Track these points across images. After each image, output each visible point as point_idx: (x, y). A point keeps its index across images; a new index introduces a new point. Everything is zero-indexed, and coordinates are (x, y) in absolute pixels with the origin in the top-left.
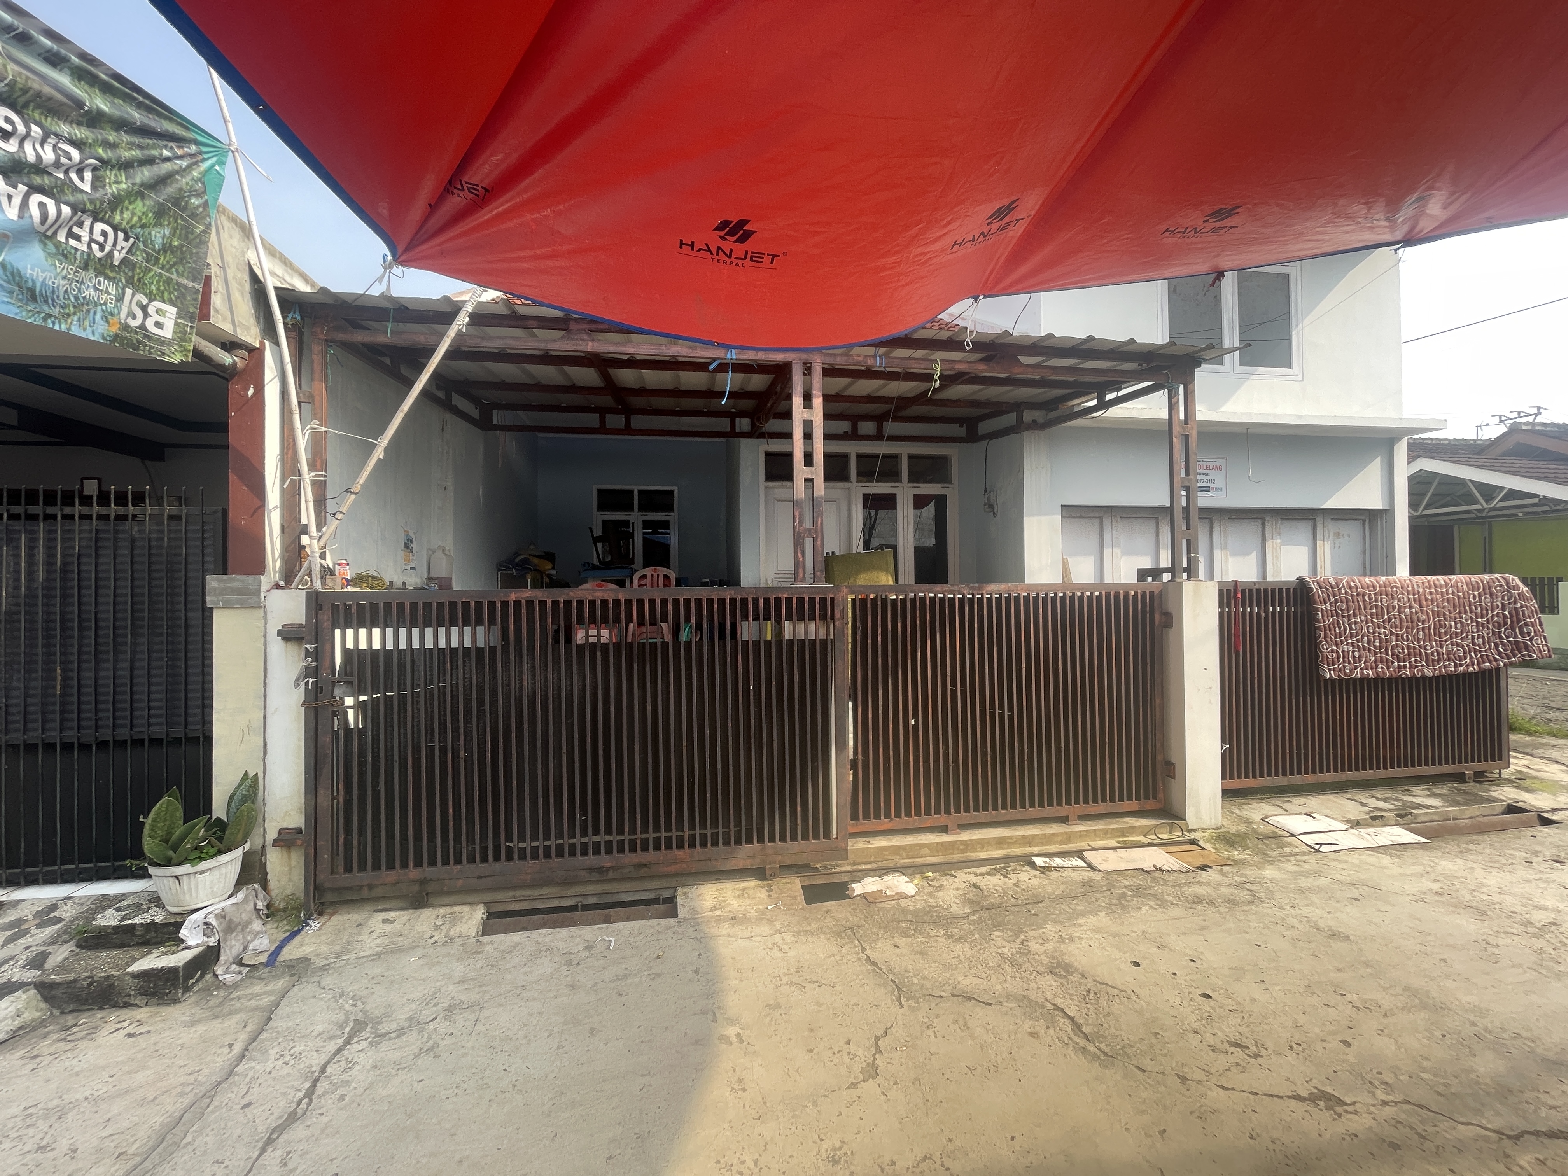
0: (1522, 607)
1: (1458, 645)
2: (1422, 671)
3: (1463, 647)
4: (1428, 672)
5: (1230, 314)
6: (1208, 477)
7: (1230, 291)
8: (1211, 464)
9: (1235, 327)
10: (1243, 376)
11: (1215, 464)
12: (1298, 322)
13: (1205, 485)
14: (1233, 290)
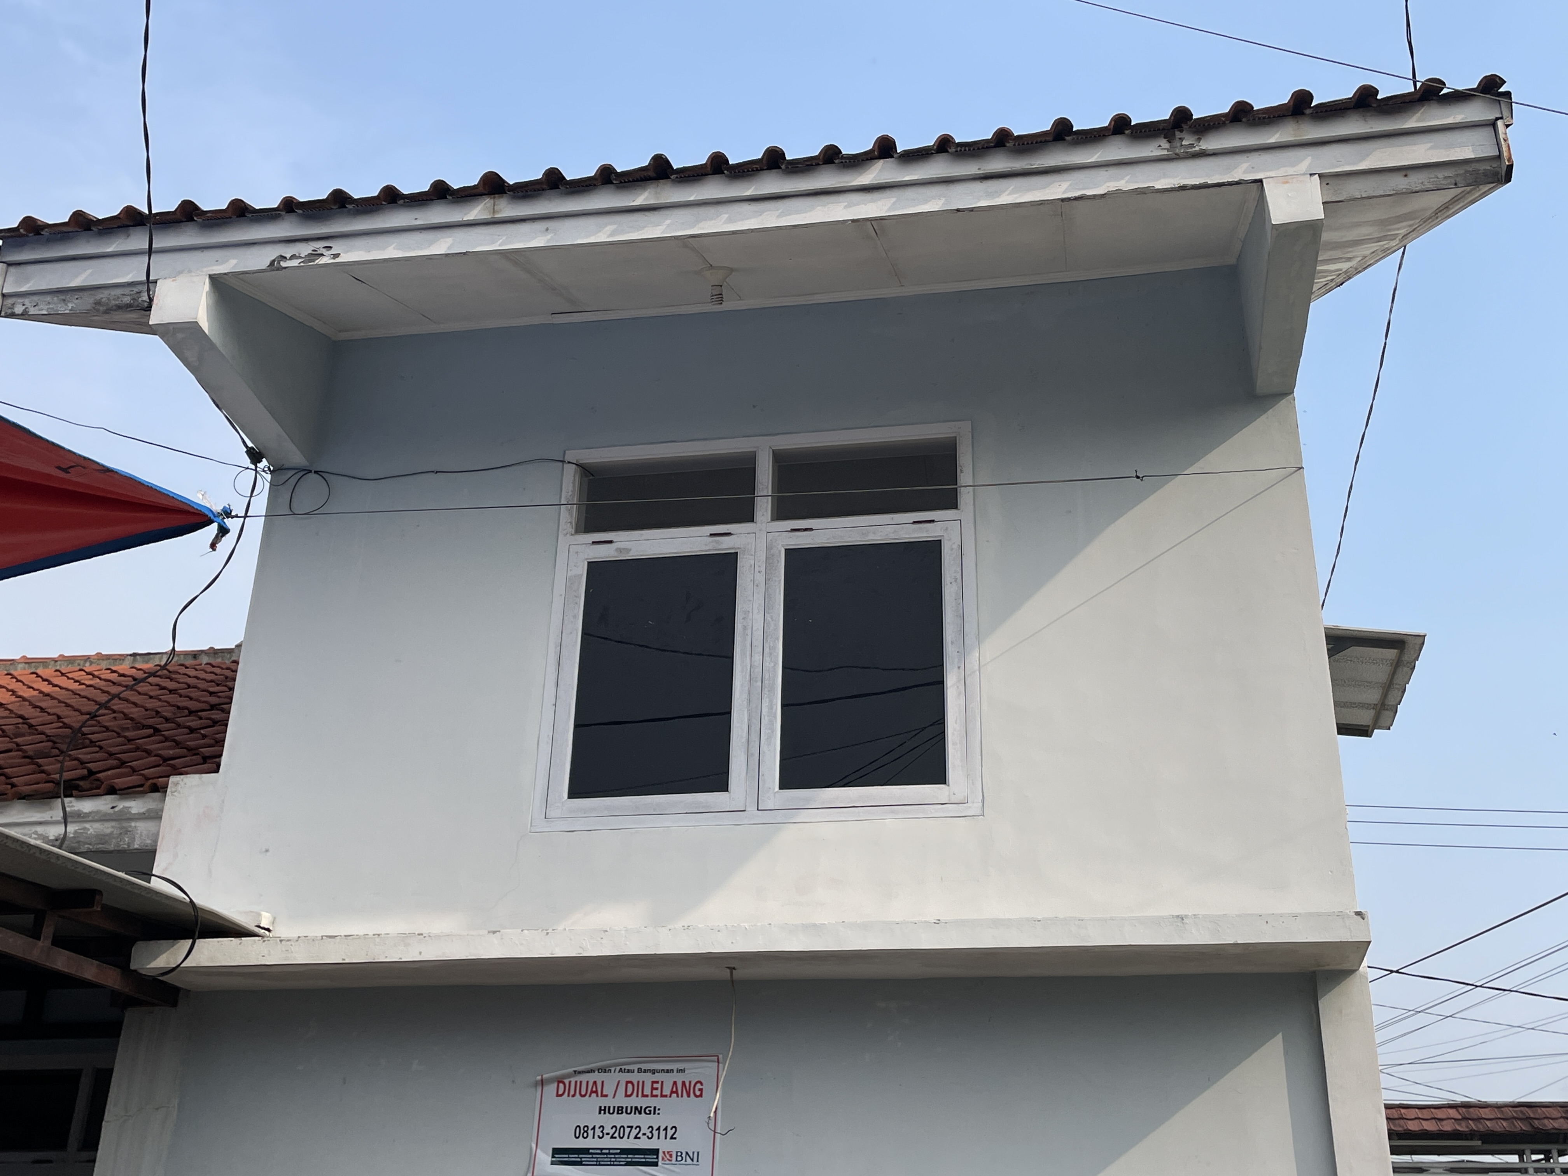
5: (758, 658)
6: (654, 1121)
7: (759, 599)
8: (668, 1081)
9: (772, 690)
10: (779, 816)
11: (679, 1078)
12: (963, 654)
13: (643, 1143)
14: (767, 597)
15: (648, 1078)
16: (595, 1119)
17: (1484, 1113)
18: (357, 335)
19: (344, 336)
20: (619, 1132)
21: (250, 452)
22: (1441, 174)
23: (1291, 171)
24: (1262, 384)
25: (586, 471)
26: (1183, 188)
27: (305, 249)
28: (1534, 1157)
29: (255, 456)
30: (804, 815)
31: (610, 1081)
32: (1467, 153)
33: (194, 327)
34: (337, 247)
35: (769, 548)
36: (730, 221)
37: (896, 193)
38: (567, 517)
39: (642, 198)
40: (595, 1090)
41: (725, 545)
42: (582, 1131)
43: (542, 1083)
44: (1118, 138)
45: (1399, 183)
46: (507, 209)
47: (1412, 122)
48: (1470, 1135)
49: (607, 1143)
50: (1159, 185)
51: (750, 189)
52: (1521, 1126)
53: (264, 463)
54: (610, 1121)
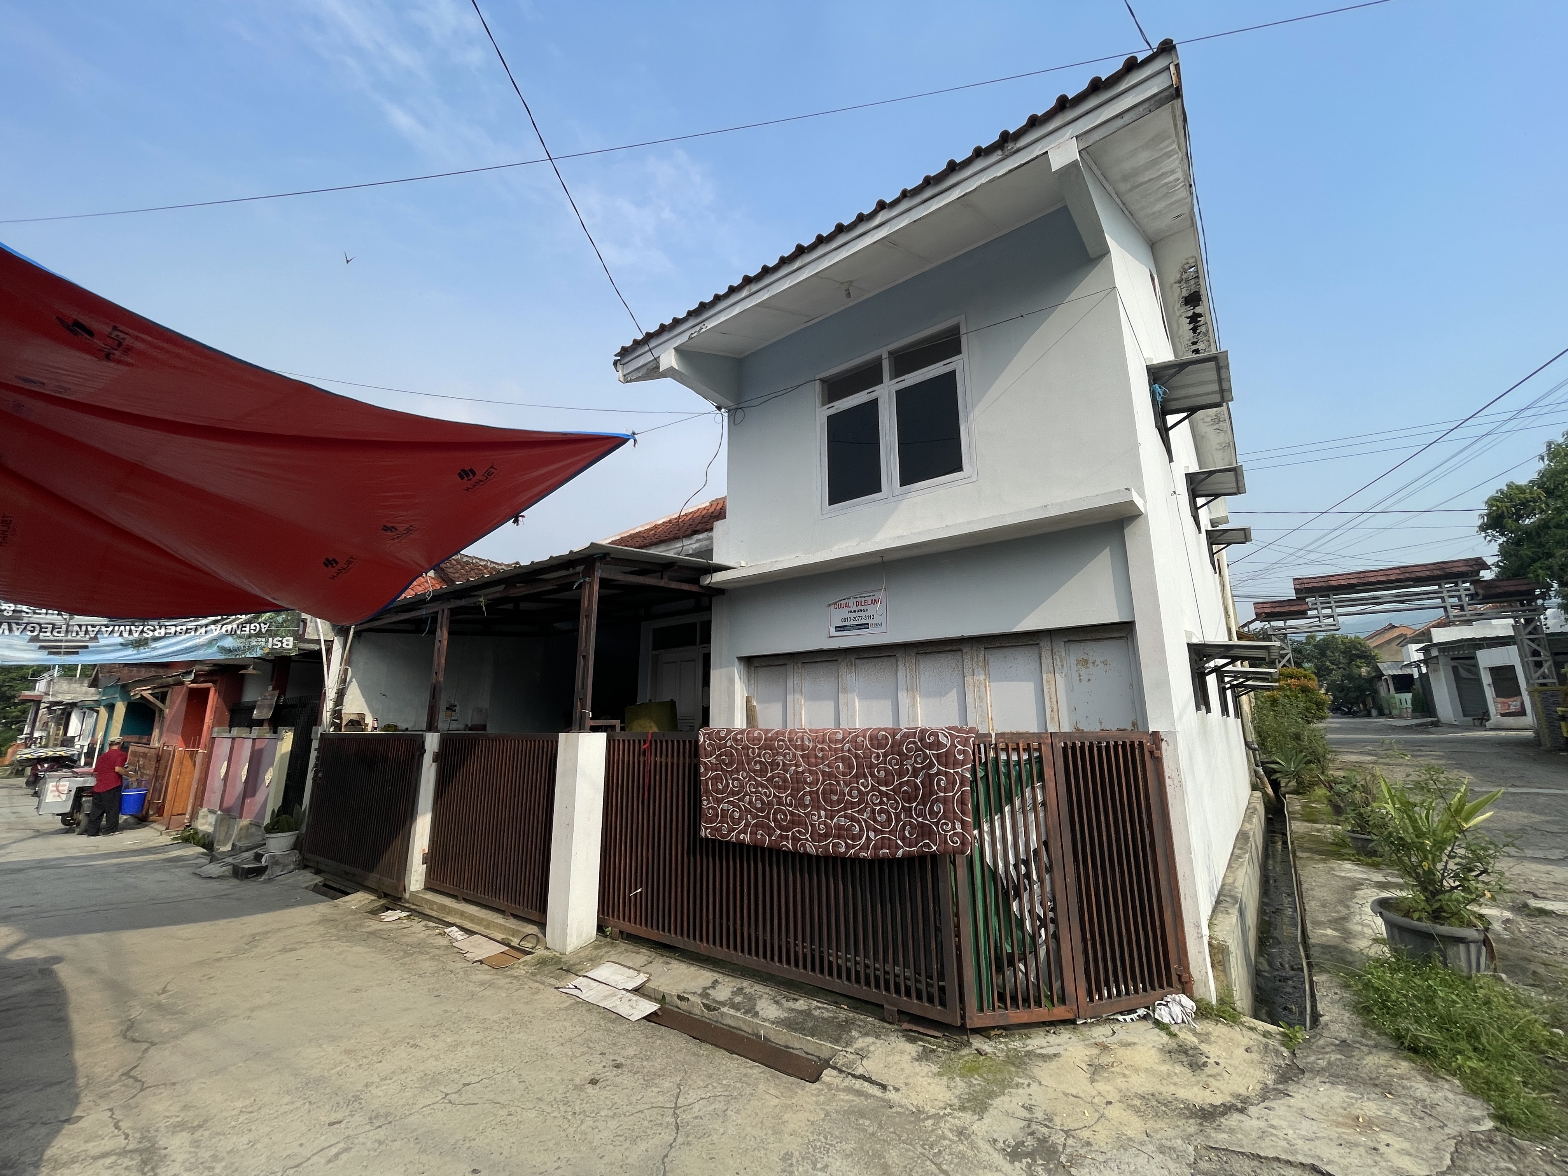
0: (938, 774)
1: (852, 819)
2: (803, 845)
3: (859, 822)
4: (811, 848)
5: (888, 438)
6: (866, 613)
7: (887, 414)
8: (870, 599)
9: (894, 449)
10: (900, 497)
11: (873, 598)
12: (967, 416)
13: (864, 622)
14: (890, 412)
15: (863, 599)
16: (848, 615)
17: (1414, 569)
18: (746, 354)
19: (742, 356)
20: (855, 618)
21: (717, 407)
22: (1141, 109)
23: (1061, 140)
24: (1092, 253)
25: (822, 380)
26: (1010, 171)
27: (697, 328)
28: (1447, 586)
29: (719, 408)
30: (910, 495)
31: (851, 602)
32: (1155, 90)
33: (672, 368)
34: (706, 323)
35: (889, 393)
36: (829, 261)
37: (889, 223)
38: (818, 402)
39: (797, 264)
40: (847, 605)
41: (873, 396)
42: (844, 620)
43: (830, 605)
44: (979, 159)
45: (1120, 122)
46: (754, 287)
47: (1123, 86)
48: (1407, 580)
49: (852, 623)
50: (999, 174)
51: (834, 245)
52: (1437, 572)
53: (723, 410)
54: (852, 615)
